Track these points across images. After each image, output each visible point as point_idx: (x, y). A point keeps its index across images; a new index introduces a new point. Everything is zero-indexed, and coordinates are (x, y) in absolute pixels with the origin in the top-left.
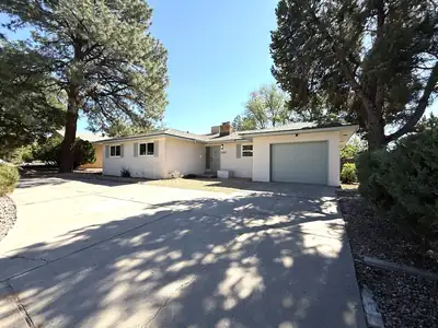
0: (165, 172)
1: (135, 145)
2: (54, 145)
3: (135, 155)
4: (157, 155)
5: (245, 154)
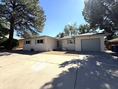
0: (47, 49)
1: (36, 40)
2: (4, 41)
3: (36, 44)
4: (44, 43)
5: (70, 43)
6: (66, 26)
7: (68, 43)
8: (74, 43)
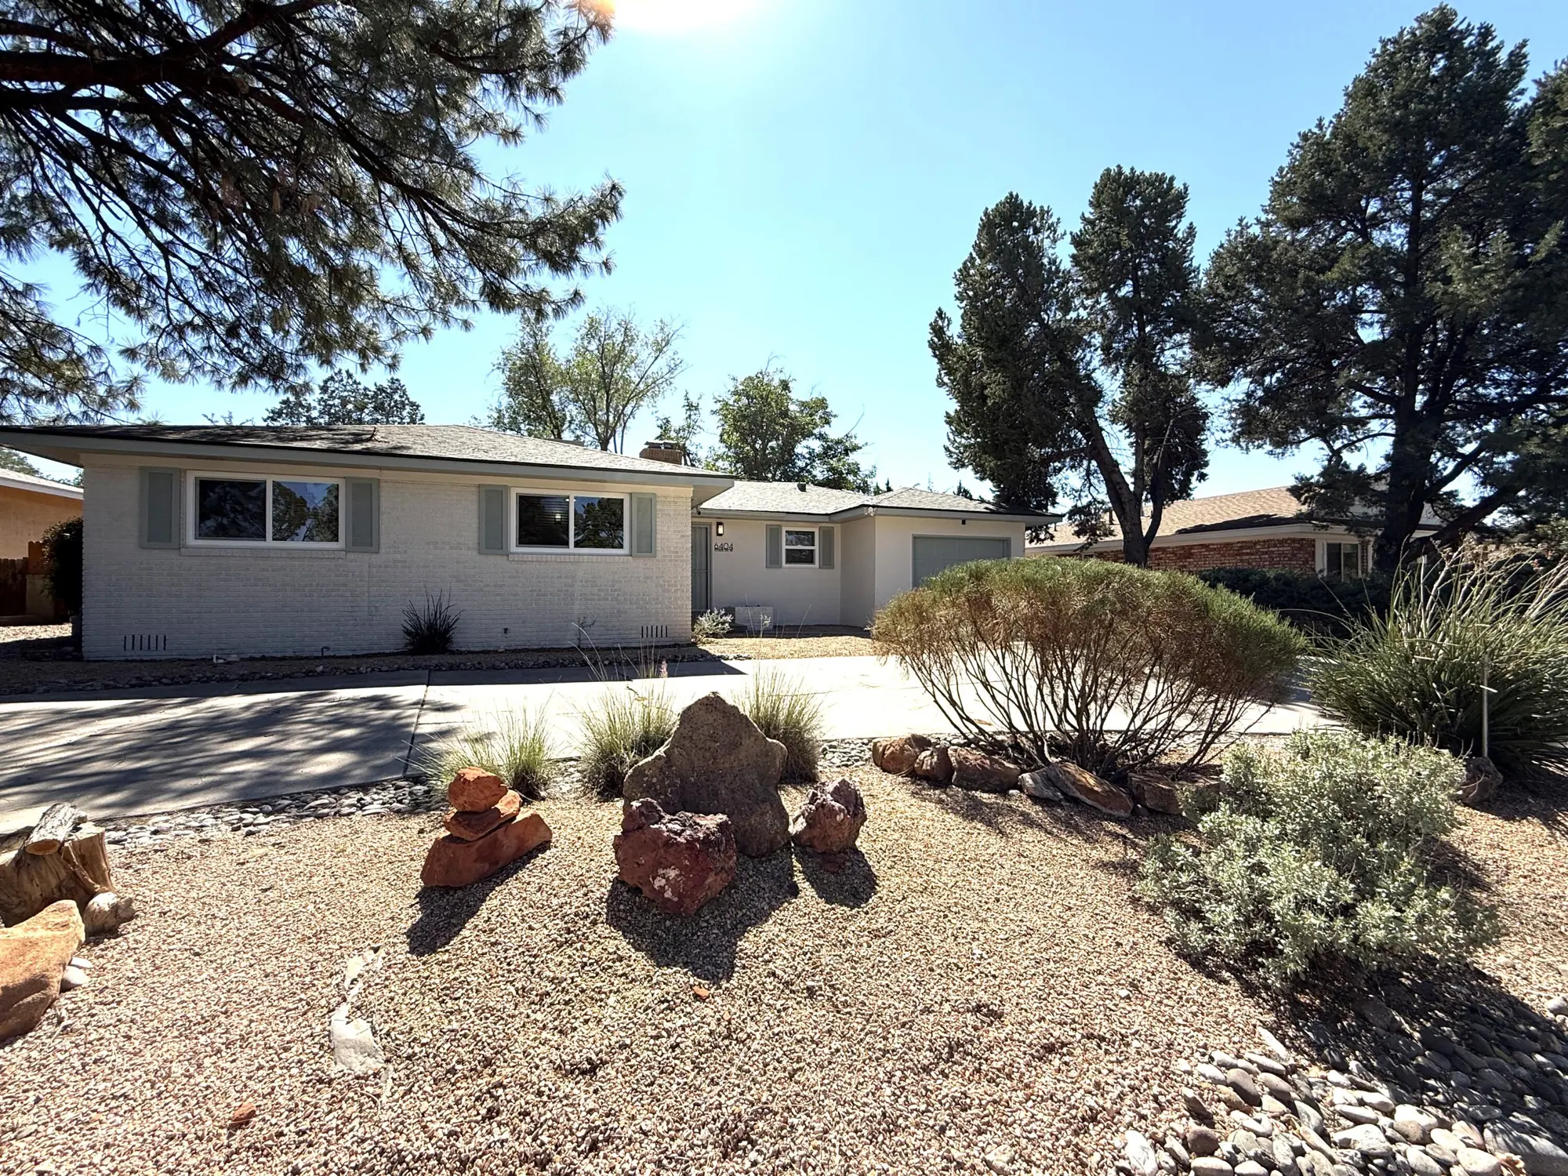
5: (794, 557)
7: (773, 561)
8: (828, 563)
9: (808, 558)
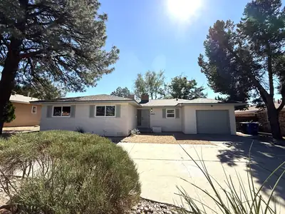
1: (92, 106)
4: (118, 117)
5: (169, 116)
6: (140, 76)
7: (164, 116)
8: (178, 116)
9: (173, 116)
